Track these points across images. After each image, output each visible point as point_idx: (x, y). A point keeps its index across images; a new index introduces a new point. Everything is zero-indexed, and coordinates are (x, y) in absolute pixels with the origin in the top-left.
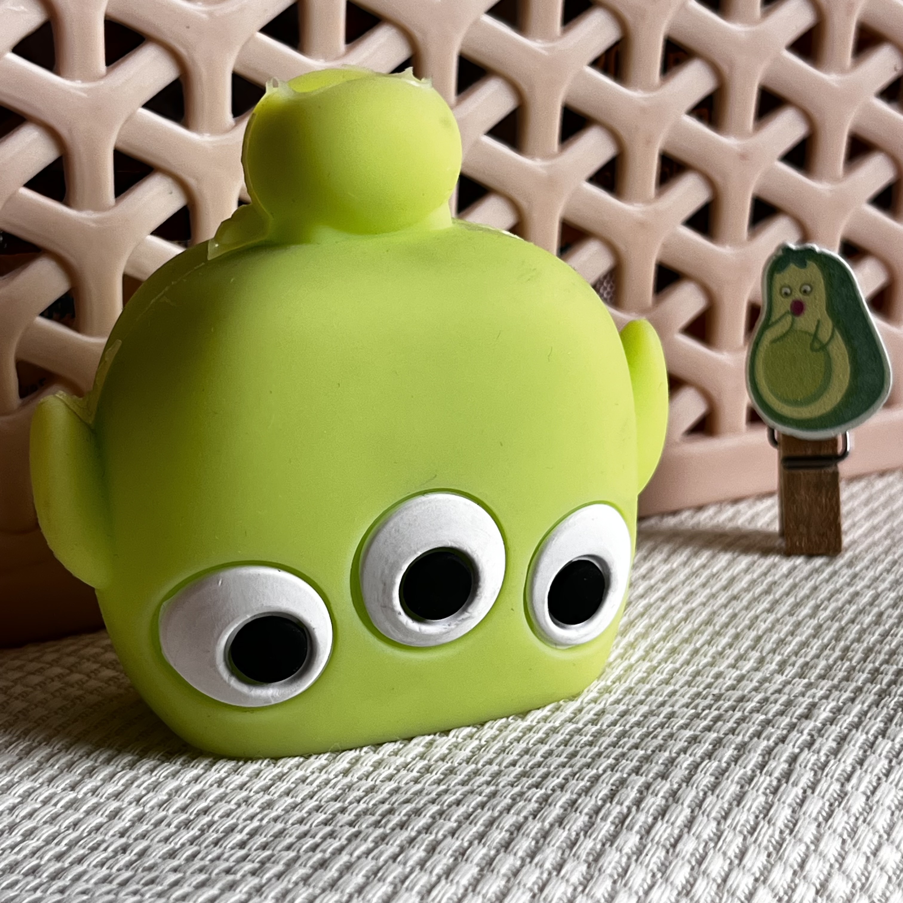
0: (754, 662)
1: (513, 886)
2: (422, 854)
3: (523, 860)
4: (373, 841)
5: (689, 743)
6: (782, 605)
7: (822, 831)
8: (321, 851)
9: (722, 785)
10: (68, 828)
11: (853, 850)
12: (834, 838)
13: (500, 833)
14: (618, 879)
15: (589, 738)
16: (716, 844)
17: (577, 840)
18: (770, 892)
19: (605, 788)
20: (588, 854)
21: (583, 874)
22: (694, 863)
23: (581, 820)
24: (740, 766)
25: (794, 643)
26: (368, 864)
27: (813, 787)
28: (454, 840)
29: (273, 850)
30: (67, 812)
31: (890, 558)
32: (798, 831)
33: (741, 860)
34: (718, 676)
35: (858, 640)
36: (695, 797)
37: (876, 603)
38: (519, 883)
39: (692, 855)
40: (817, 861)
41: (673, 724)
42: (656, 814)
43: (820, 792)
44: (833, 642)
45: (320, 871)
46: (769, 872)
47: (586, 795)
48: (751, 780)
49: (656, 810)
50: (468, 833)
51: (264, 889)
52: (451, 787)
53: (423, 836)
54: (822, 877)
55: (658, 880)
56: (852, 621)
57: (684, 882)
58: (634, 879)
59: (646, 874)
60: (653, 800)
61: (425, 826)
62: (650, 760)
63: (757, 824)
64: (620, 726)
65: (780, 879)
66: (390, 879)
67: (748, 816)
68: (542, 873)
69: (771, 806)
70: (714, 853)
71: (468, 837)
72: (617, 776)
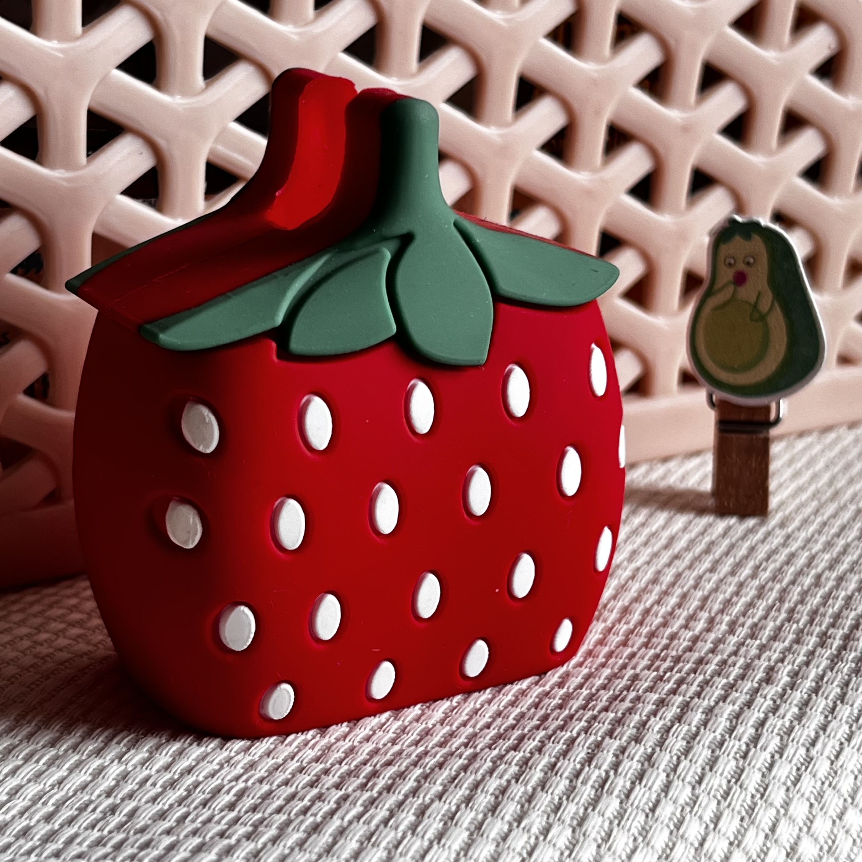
0: (704, 623)
1: (503, 850)
2: (411, 818)
3: (510, 824)
4: (362, 805)
5: (658, 706)
6: (723, 565)
7: (791, 796)
8: (311, 815)
9: (695, 750)
10: (53, 786)
11: (821, 813)
12: (803, 802)
13: (486, 797)
14: (602, 843)
16: (692, 808)
17: (560, 804)
18: (744, 856)
19: (581, 751)
20: (572, 818)
21: (568, 839)
22: (672, 827)
23: (563, 784)
24: (710, 730)
25: (739, 604)
26: (360, 829)
27: (781, 751)
28: (442, 803)
29: (264, 812)
30: (50, 771)
31: (819, 520)
32: (769, 796)
33: (716, 825)
34: (673, 637)
35: (802, 601)
36: (670, 762)
37: (813, 564)
38: (509, 848)
39: (670, 819)
40: (787, 825)
41: (638, 687)
42: (634, 779)
43: (788, 757)
44: (778, 604)
45: (314, 836)
46: (743, 836)
47: (564, 759)
48: (721, 744)
49: (633, 774)
50: (454, 797)
51: (261, 854)
52: (429, 749)
53: (410, 799)
54: (792, 841)
55: (639, 844)
56: (793, 582)
57: (664, 846)
58: (617, 844)
59: (628, 838)
60: (629, 764)
61: (412, 790)
62: (622, 723)
63: (730, 789)
64: (586, 689)
65: (753, 843)
66: (383, 844)
67: (720, 780)
68: (529, 838)
69: (742, 771)
70: (691, 817)
71: (454, 801)
72: (592, 738)
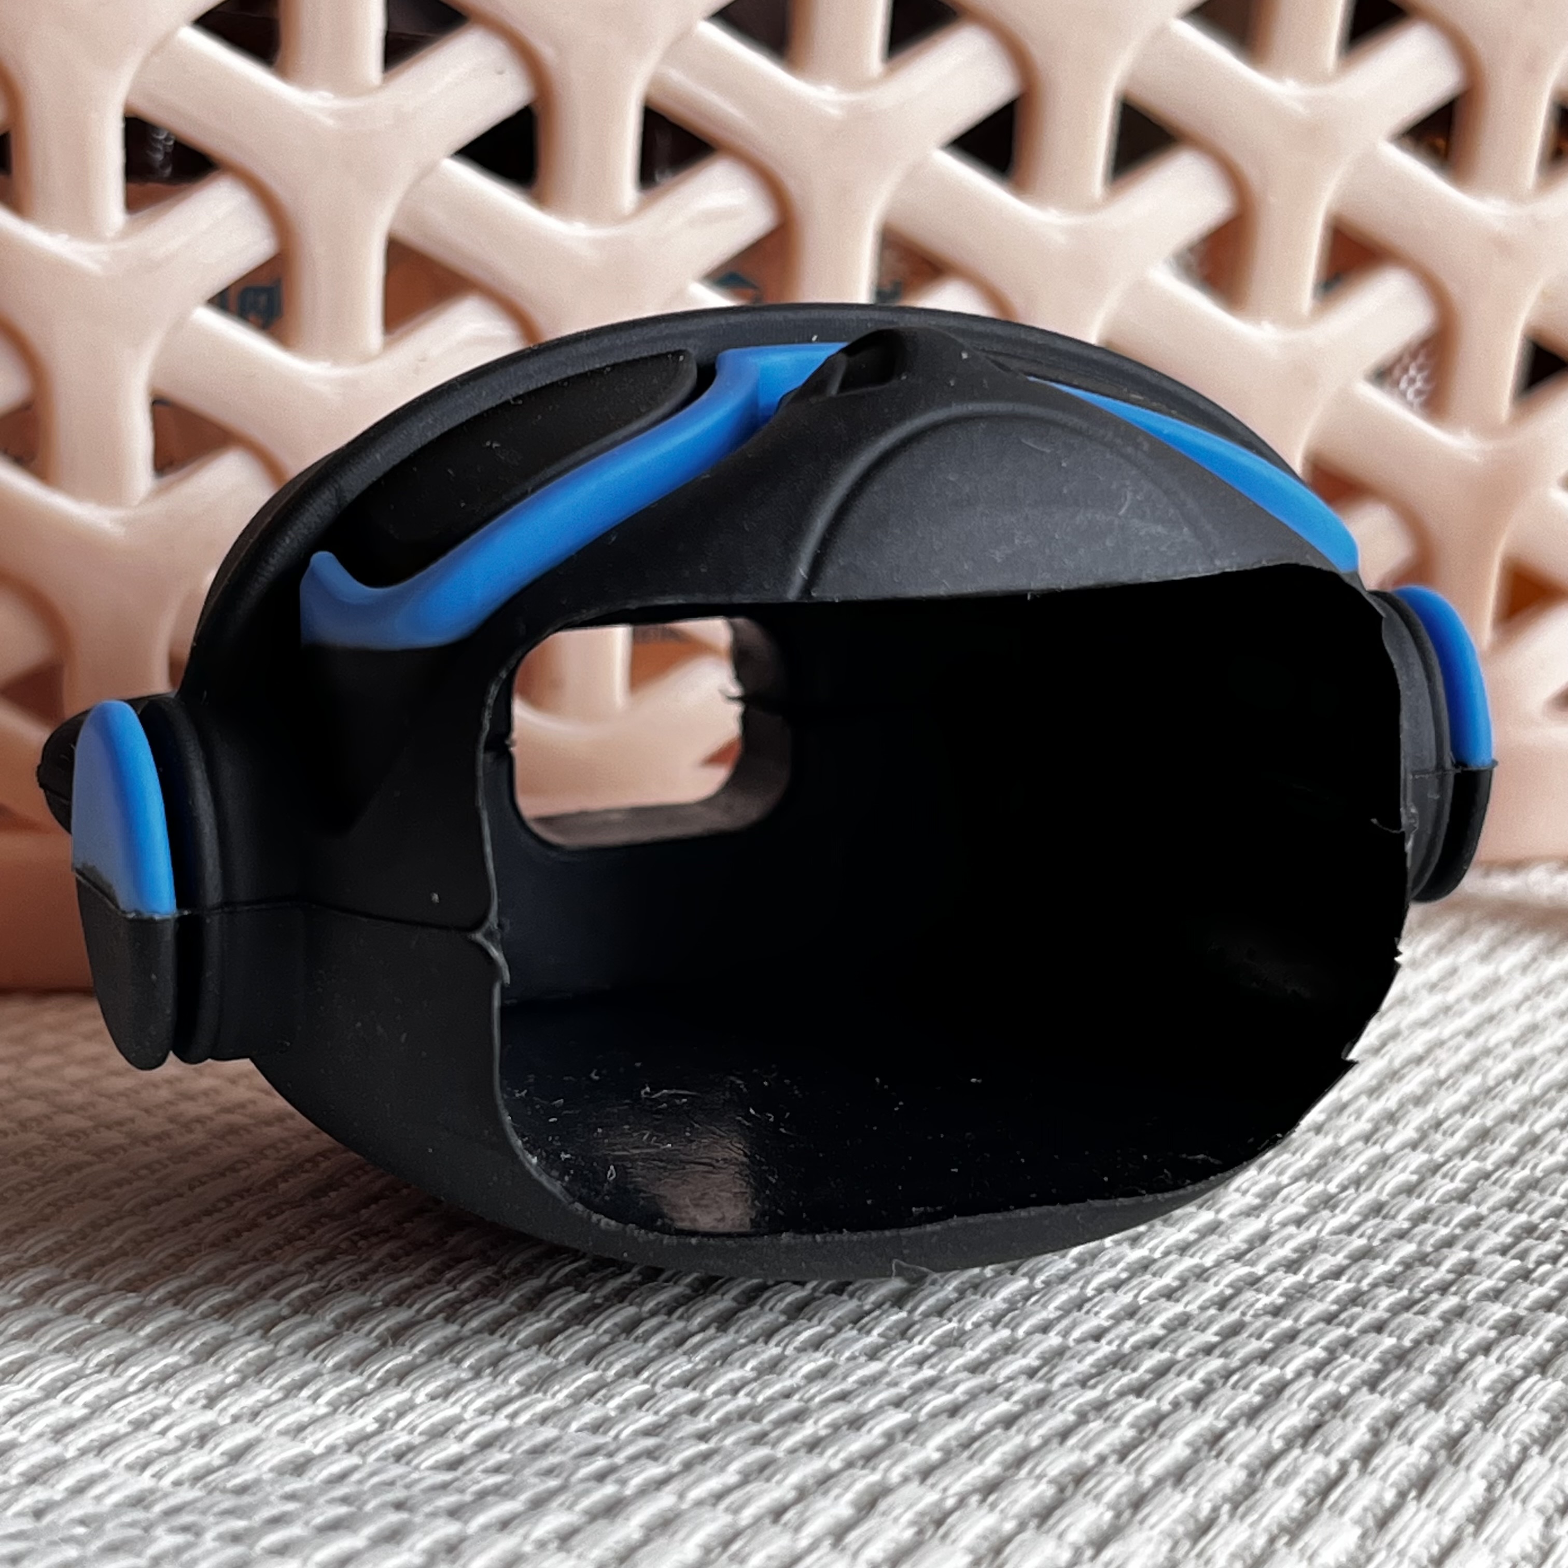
3: (1077, 1550)
5: (1501, 1332)
13: (1034, 1487)
15: (1275, 1298)
17: (1211, 1522)
19: (1294, 1412)
23: (1228, 1478)
28: (926, 1488)
36: (1500, 1457)
41: (1468, 1287)
42: (1405, 1485)
47: (1247, 1425)
49: (1405, 1475)
50: (960, 1478)
52: (948, 1372)
53: (856, 1472)
60: (1401, 1451)
61: (866, 1452)
62: (1405, 1362)
64: (1349, 1281)
71: (958, 1487)
72: (1326, 1388)
